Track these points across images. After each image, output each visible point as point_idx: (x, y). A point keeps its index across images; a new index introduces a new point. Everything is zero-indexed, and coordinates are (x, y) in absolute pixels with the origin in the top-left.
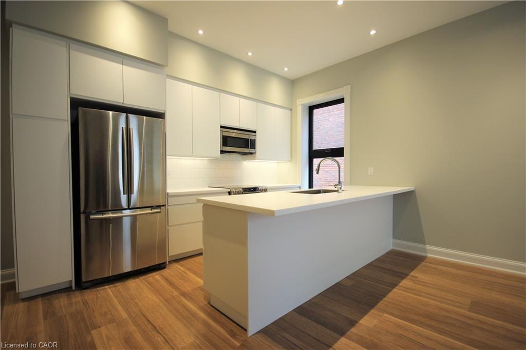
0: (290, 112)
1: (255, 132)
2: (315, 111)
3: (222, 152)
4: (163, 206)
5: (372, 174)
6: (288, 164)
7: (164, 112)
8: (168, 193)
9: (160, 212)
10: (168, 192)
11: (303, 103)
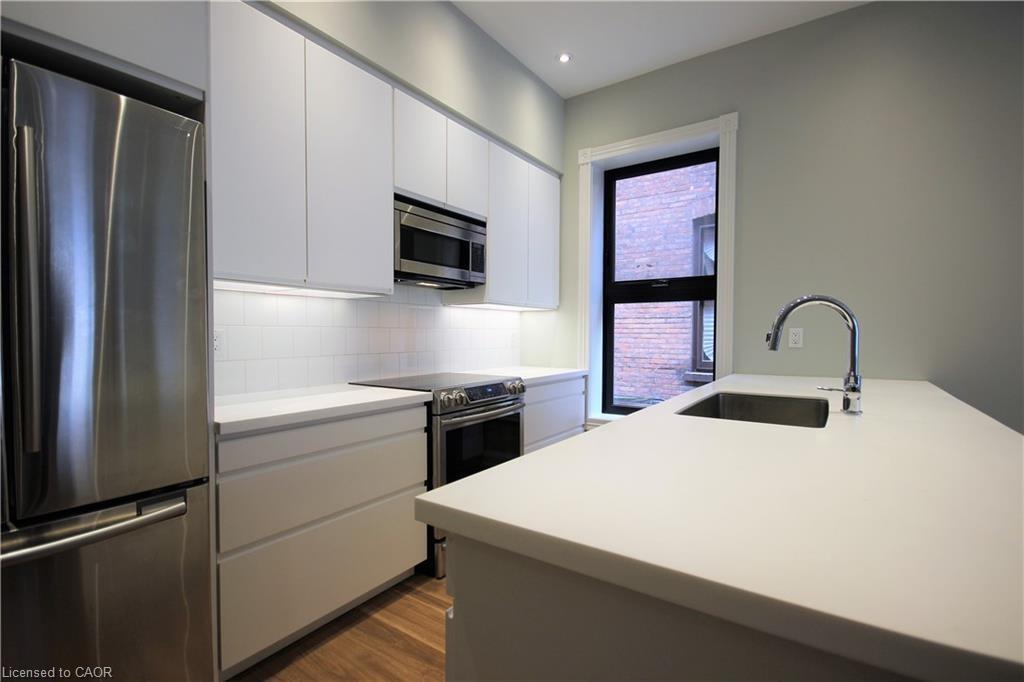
0: (558, 181)
1: (483, 224)
2: (621, 185)
3: (400, 276)
4: (199, 482)
5: (800, 345)
6: (553, 315)
7: (199, 97)
8: (217, 426)
9: (180, 513)
10: (217, 419)
11: (594, 159)
